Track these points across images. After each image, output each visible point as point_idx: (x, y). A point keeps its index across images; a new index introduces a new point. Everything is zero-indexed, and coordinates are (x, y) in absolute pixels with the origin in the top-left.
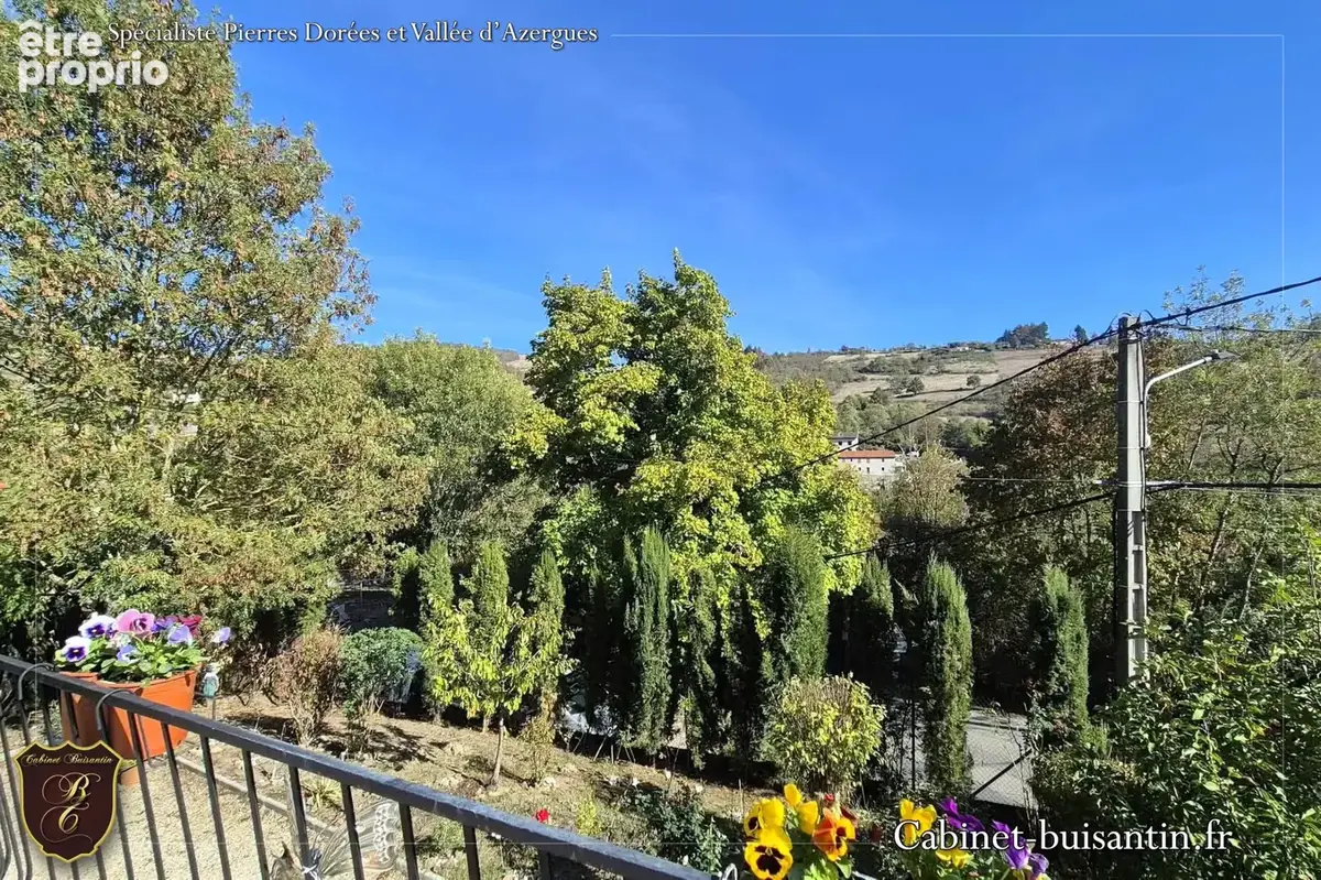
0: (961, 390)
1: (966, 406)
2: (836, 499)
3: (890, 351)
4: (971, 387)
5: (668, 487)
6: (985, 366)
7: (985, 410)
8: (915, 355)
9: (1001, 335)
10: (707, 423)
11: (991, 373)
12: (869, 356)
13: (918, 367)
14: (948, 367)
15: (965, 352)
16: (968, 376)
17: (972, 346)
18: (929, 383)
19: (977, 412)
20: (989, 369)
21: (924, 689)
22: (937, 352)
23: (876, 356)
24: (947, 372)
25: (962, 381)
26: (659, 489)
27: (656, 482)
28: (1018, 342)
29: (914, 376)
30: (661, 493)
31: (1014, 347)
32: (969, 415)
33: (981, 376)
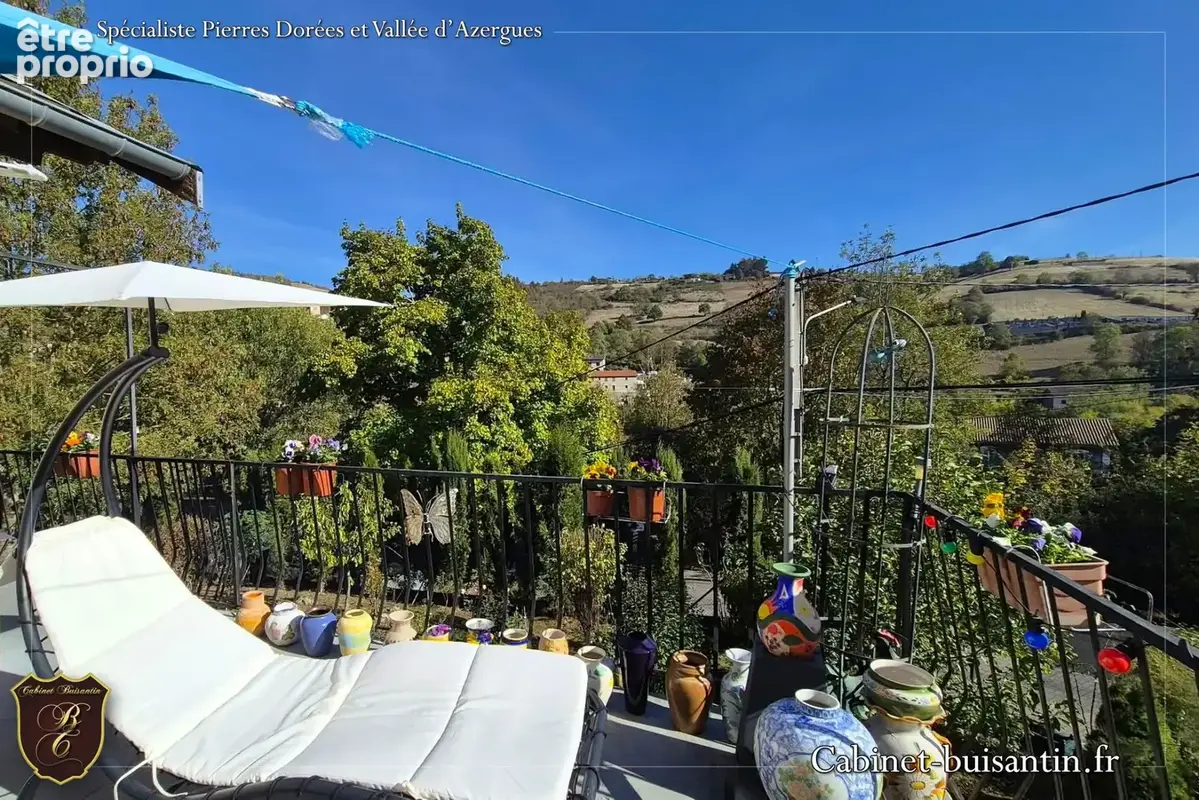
0: (694, 316)
1: (697, 331)
2: (591, 406)
3: (634, 282)
4: (702, 314)
5: (459, 399)
6: (714, 295)
7: (713, 335)
8: (655, 285)
9: (728, 268)
10: (487, 348)
11: (718, 301)
12: (614, 285)
13: (657, 296)
14: (682, 296)
15: (697, 282)
16: (700, 304)
17: (704, 277)
18: (667, 310)
19: (708, 336)
20: (718, 298)
22: (674, 282)
23: (622, 285)
24: (682, 300)
25: (694, 308)
26: (451, 400)
27: (448, 395)
28: (742, 274)
29: (654, 304)
30: (453, 404)
31: (738, 279)
32: (700, 338)
33: (710, 304)
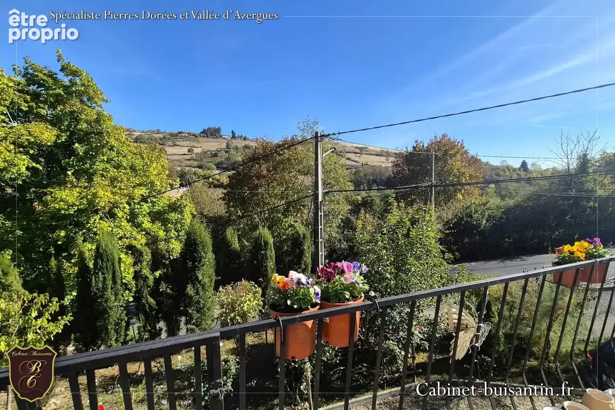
0: (185, 154)
1: (188, 162)
3: (147, 132)
4: (190, 153)
6: (195, 144)
7: (197, 165)
8: (161, 136)
9: (202, 130)
11: (198, 147)
12: (134, 133)
13: (163, 141)
14: (177, 143)
15: (185, 136)
16: (188, 148)
17: (189, 134)
18: (170, 150)
19: (194, 165)
20: (197, 145)
21: (260, 279)
22: (172, 135)
23: (140, 134)
24: (178, 145)
25: (185, 150)
28: (209, 135)
29: (161, 146)
31: (207, 136)
32: (190, 166)
33: (194, 149)
